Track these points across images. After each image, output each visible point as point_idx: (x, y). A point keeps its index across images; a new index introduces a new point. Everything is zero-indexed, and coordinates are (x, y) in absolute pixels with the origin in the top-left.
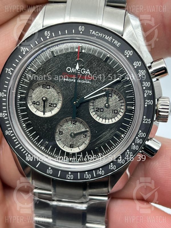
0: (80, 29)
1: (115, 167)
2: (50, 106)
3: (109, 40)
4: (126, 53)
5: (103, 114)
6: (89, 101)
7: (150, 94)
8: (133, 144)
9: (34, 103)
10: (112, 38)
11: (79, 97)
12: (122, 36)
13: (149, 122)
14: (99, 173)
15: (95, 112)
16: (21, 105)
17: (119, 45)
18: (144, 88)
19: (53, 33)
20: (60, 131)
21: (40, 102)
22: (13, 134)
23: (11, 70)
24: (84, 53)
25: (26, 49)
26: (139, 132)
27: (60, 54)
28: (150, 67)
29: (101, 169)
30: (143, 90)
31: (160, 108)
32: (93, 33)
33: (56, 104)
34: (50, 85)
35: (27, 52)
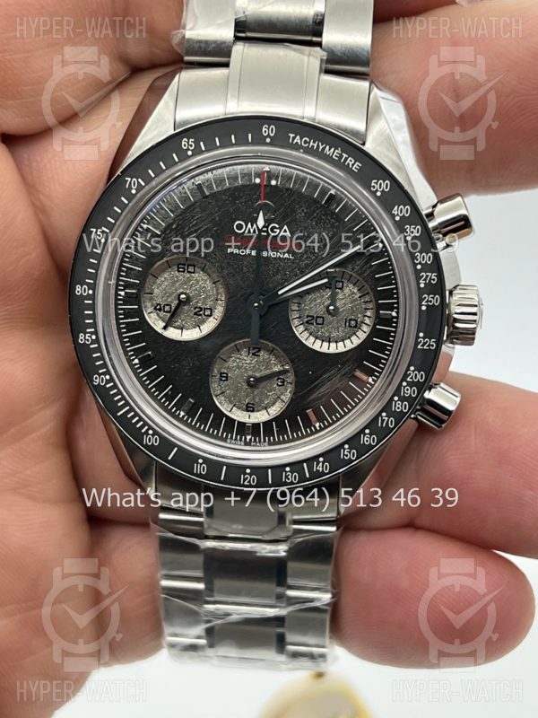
0: (265, 132)
1: (354, 453)
2: (195, 314)
3: (334, 157)
4: (374, 187)
5: (323, 331)
6: (287, 300)
7: (432, 281)
8: (396, 398)
9: (158, 308)
10: (341, 150)
11: (265, 290)
12: (364, 144)
13: (433, 346)
14: (318, 468)
15: (305, 326)
16: (128, 314)
17: (358, 168)
18: (419, 267)
19: (202, 144)
20: (221, 373)
21: (172, 305)
22: (112, 384)
24: (276, 186)
25: (138, 182)
26: (408, 369)
27: (219, 192)
28: (430, 215)
29: (321, 459)
30: (417, 273)
31: (456, 313)
32: (295, 141)
33: (211, 309)
34: (196, 263)
35: (140, 188)
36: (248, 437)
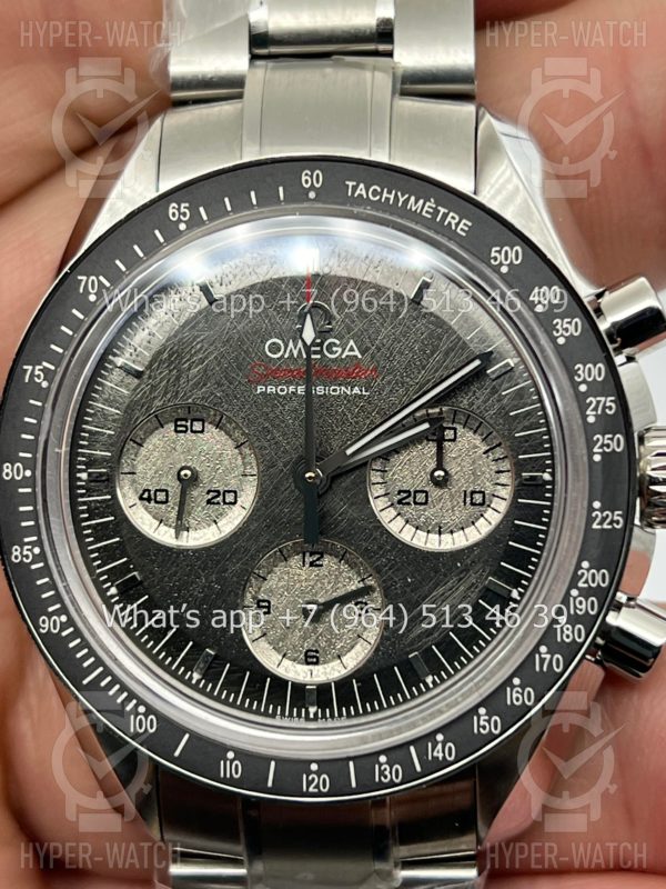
0: (307, 181)
1: (496, 722)
2: (209, 502)
3: (424, 213)
4: (496, 259)
5: (429, 514)
7: (607, 411)
8: (562, 619)
9: (146, 497)
10: (435, 203)
12: (477, 194)
14: (435, 754)
15: (395, 508)
16: (95, 511)
17: (466, 229)
19: (202, 209)
20: (259, 601)
21: (169, 489)
22: (71, 630)
23: (45, 370)
24: (330, 277)
25: (99, 281)
26: (578, 567)
27: (236, 292)
28: (597, 310)
29: (440, 737)
30: (581, 398)
31: (653, 469)
32: (358, 192)
33: (235, 492)
34: (204, 415)
35: (101, 291)
36: (312, 710)
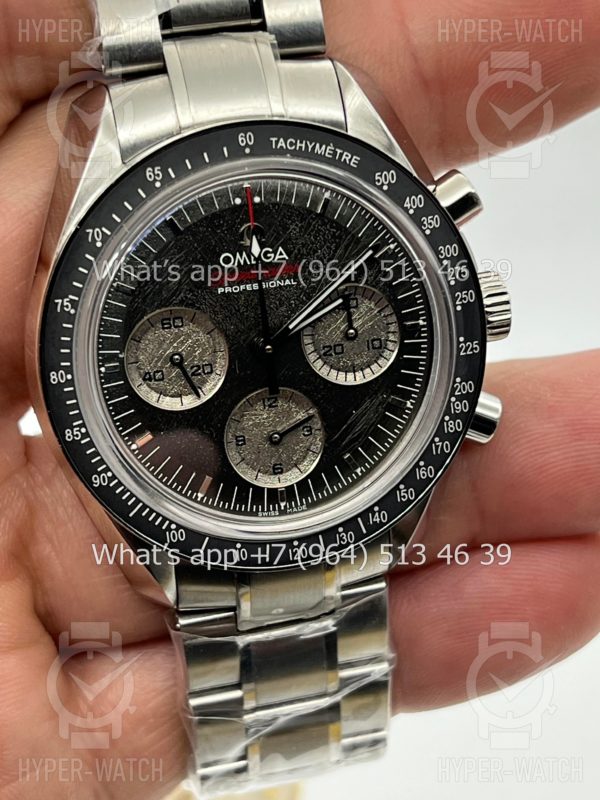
0: (242, 141)
1: (411, 492)
2: (193, 374)
3: (327, 155)
4: (379, 181)
5: (345, 361)
6: (299, 334)
7: (463, 275)
8: (447, 418)
9: (147, 378)
10: (334, 145)
12: (346, 130)
13: (476, 349)
14: (374, 520)
15: (322, 359)
17: (357, 162)
18: (445, 262)
19: (170, 170)
20: (237, 437)
21: (164, 370)
22: (116, 481)
24: (261, 203)
25: (102, 232)
26: (455, 382)
27: (194, 224)
29: (376, 509)
32: (279, 145)
33: (211, 365)
34: (182, 315)
35: (105, 239)
36: (283, 504)
